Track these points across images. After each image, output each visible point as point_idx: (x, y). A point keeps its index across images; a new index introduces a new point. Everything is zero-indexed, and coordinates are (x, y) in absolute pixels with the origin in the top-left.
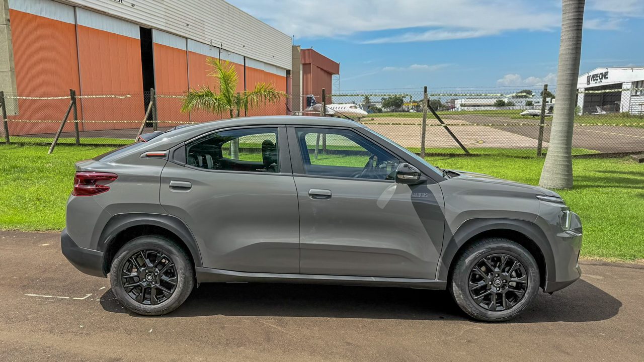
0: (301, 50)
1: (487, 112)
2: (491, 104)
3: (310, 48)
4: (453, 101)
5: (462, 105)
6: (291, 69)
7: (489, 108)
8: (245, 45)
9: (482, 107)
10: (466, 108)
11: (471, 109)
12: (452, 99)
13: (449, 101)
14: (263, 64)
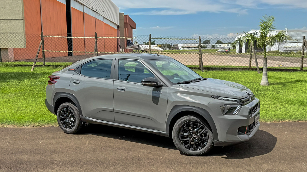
0: (124, 15)
1: (194, 51)
2: (196, 47)
3: (127, 14)
4: (177, 45)
5: (183, 47)
6: (119, 25)
7: (195, 49)
8: (104, 11)
9: (192, 48)
10: (184, 49)
11: (187, 49)
12: (176, 44)
13: (175, 45)
14: (109, 21)
